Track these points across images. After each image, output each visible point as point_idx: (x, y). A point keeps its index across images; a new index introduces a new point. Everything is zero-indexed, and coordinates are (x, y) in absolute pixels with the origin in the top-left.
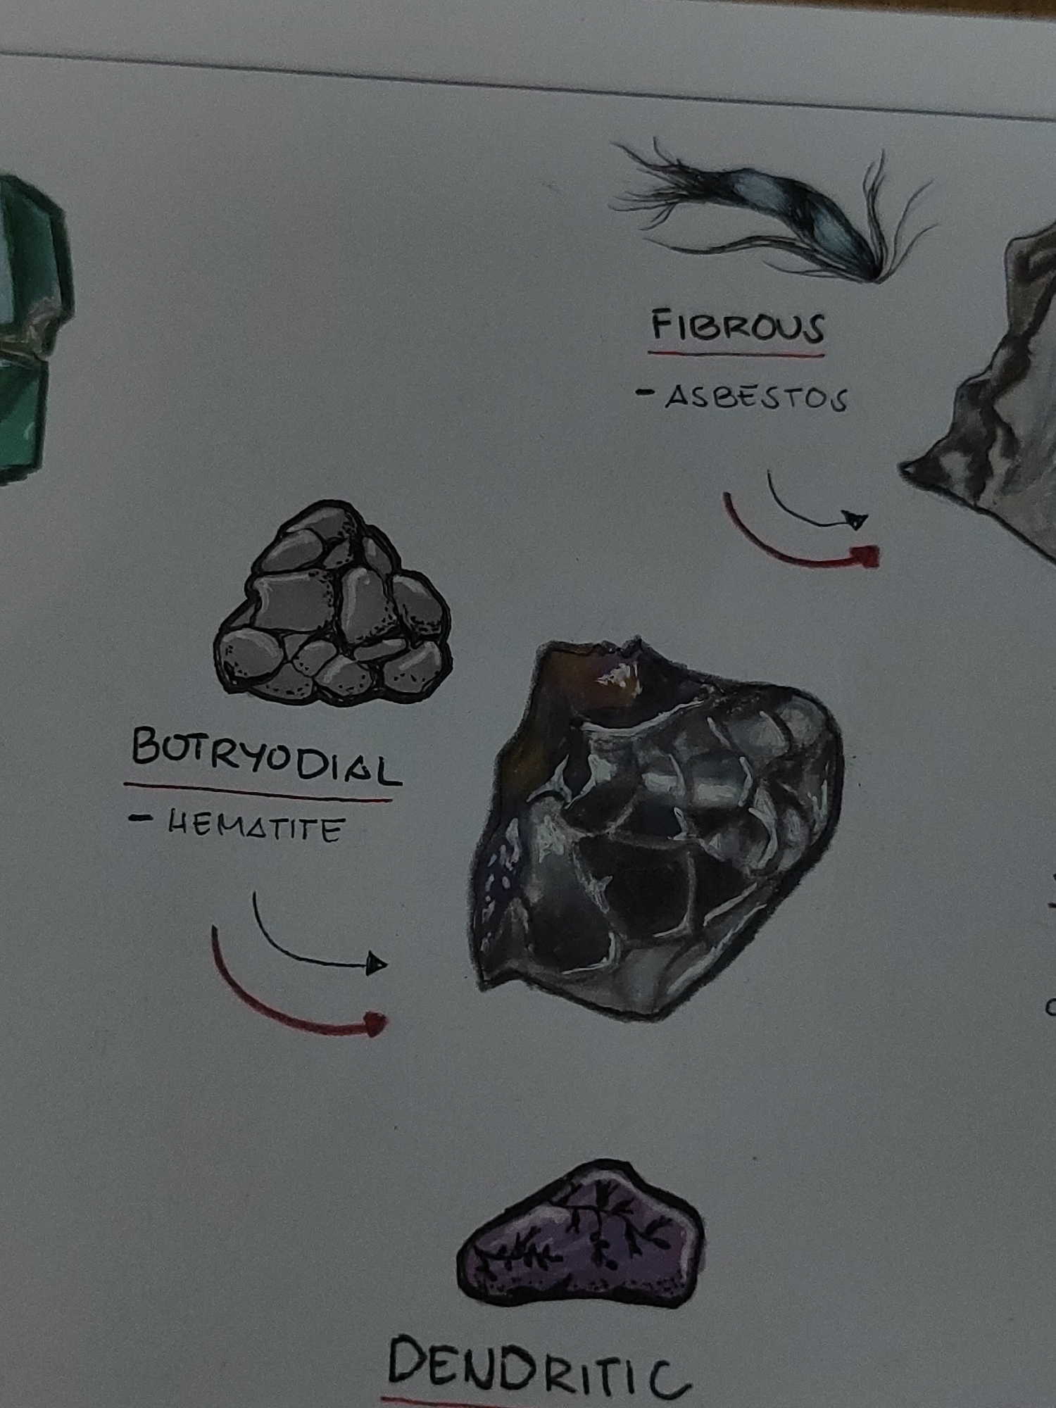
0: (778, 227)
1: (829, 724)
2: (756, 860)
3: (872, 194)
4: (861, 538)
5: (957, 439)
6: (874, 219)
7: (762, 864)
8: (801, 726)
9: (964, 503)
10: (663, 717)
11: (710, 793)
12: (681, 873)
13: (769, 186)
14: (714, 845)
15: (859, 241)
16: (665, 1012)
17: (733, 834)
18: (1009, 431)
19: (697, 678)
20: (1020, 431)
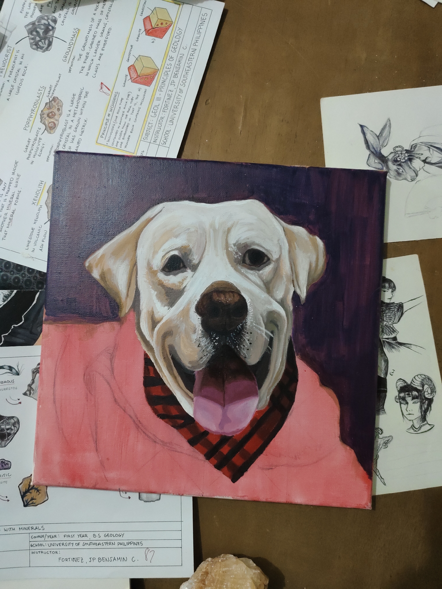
0: (9, 371)
1: (18, 419)
2: (12, 432)
3: (18, 366)
4: (19, 401)
5: (28, 390)
6: (18, 369)
7: (13, 432)
8: (16, 420)
9: (29, 396)
10: (2, 421)
11: (8, 427)
12: (6, 435)
13: (7, 367)
14: (8, 431)
15: (17, 372)
16: (6, 446)
17: (10, 430)
18: (33, 388)
19: (5, 417)
20: (34, 389)
